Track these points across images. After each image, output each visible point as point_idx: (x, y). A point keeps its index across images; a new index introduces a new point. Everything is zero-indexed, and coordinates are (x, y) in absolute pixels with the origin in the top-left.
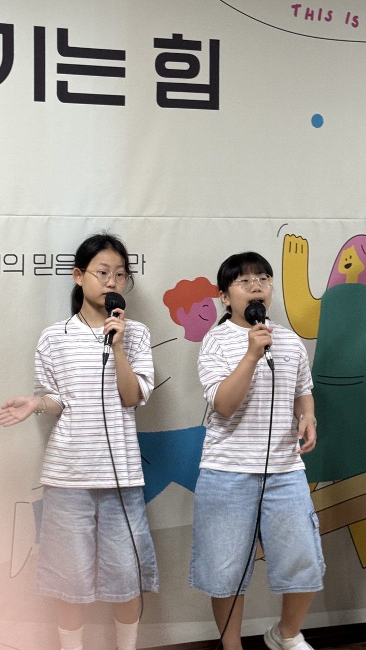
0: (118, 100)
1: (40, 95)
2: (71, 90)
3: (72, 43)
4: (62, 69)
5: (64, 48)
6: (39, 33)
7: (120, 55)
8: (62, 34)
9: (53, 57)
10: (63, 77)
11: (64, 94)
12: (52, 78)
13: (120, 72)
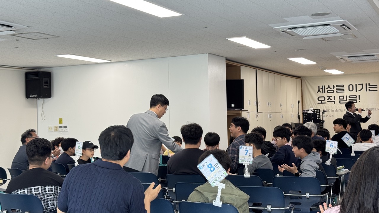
0: (377, 90)
1: (366, 91)
2: (370, 90)
3: (370, 85)
4: (369, 88)
5: (369, 85)
6: (366, 84)
7: (377, 85)
8: (369, 84)
9: (368, 86)
10: (369, 89)
11: (369, 90)
12: (368, 89)
13: (377, 87)
